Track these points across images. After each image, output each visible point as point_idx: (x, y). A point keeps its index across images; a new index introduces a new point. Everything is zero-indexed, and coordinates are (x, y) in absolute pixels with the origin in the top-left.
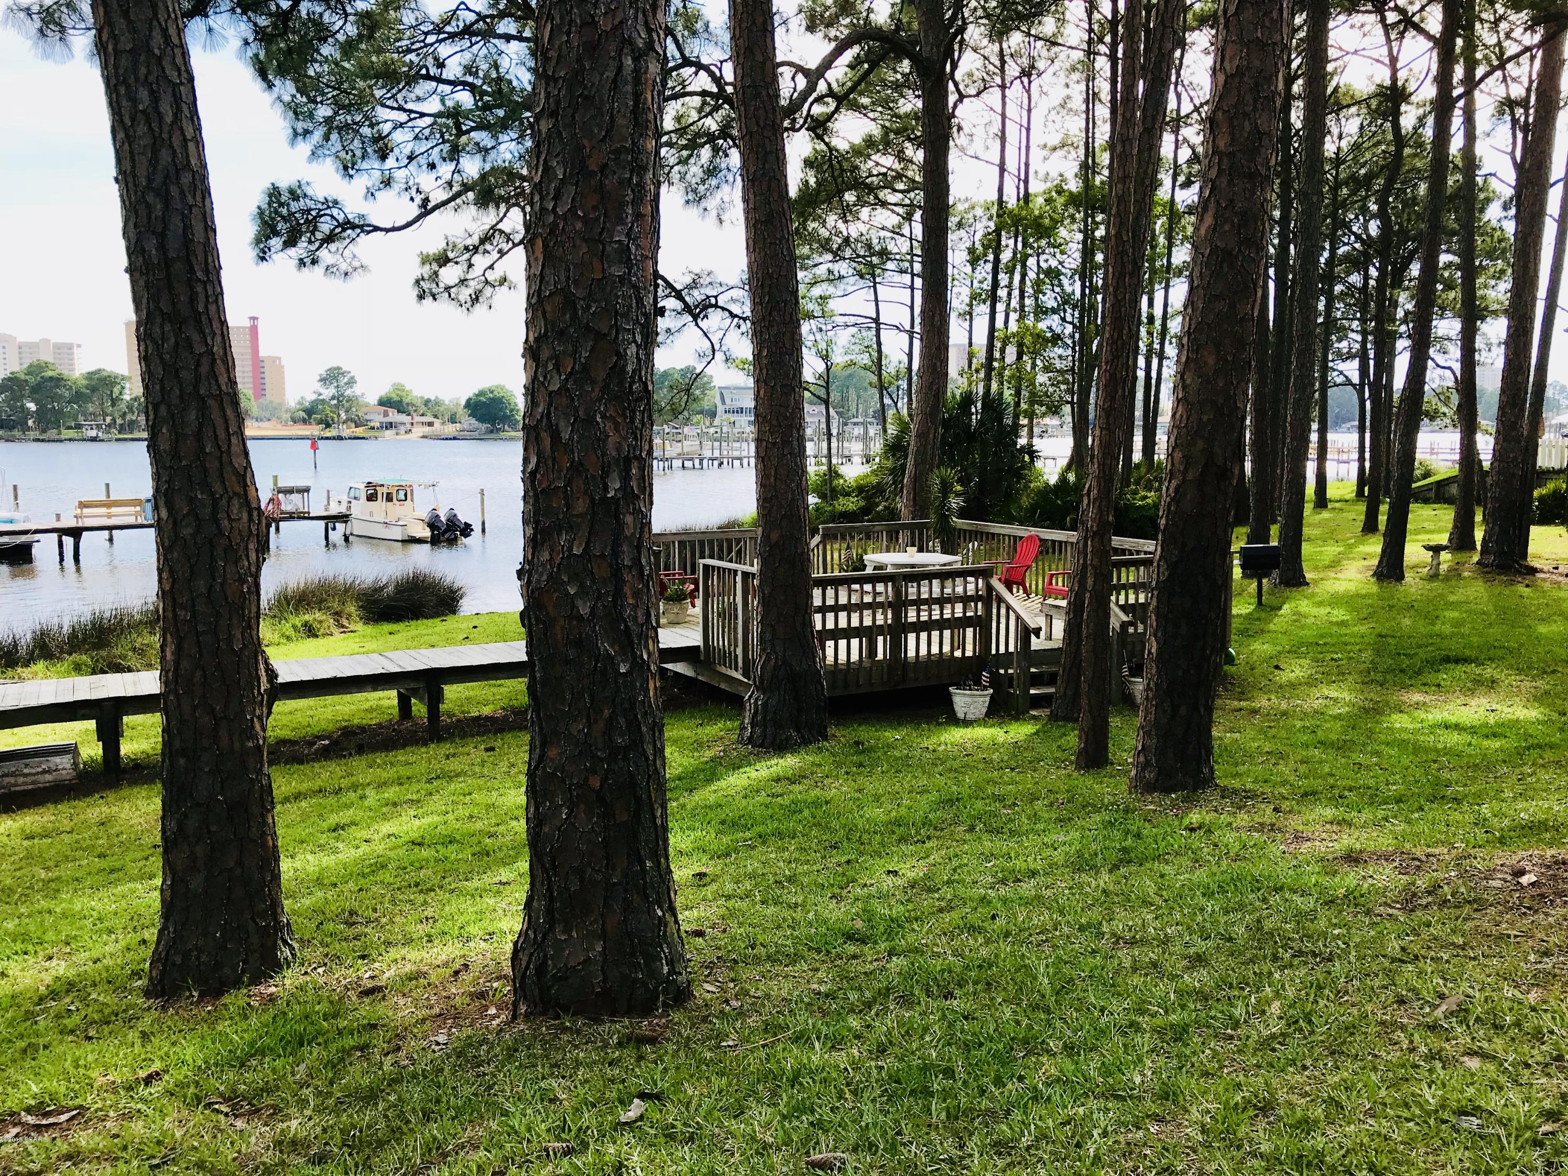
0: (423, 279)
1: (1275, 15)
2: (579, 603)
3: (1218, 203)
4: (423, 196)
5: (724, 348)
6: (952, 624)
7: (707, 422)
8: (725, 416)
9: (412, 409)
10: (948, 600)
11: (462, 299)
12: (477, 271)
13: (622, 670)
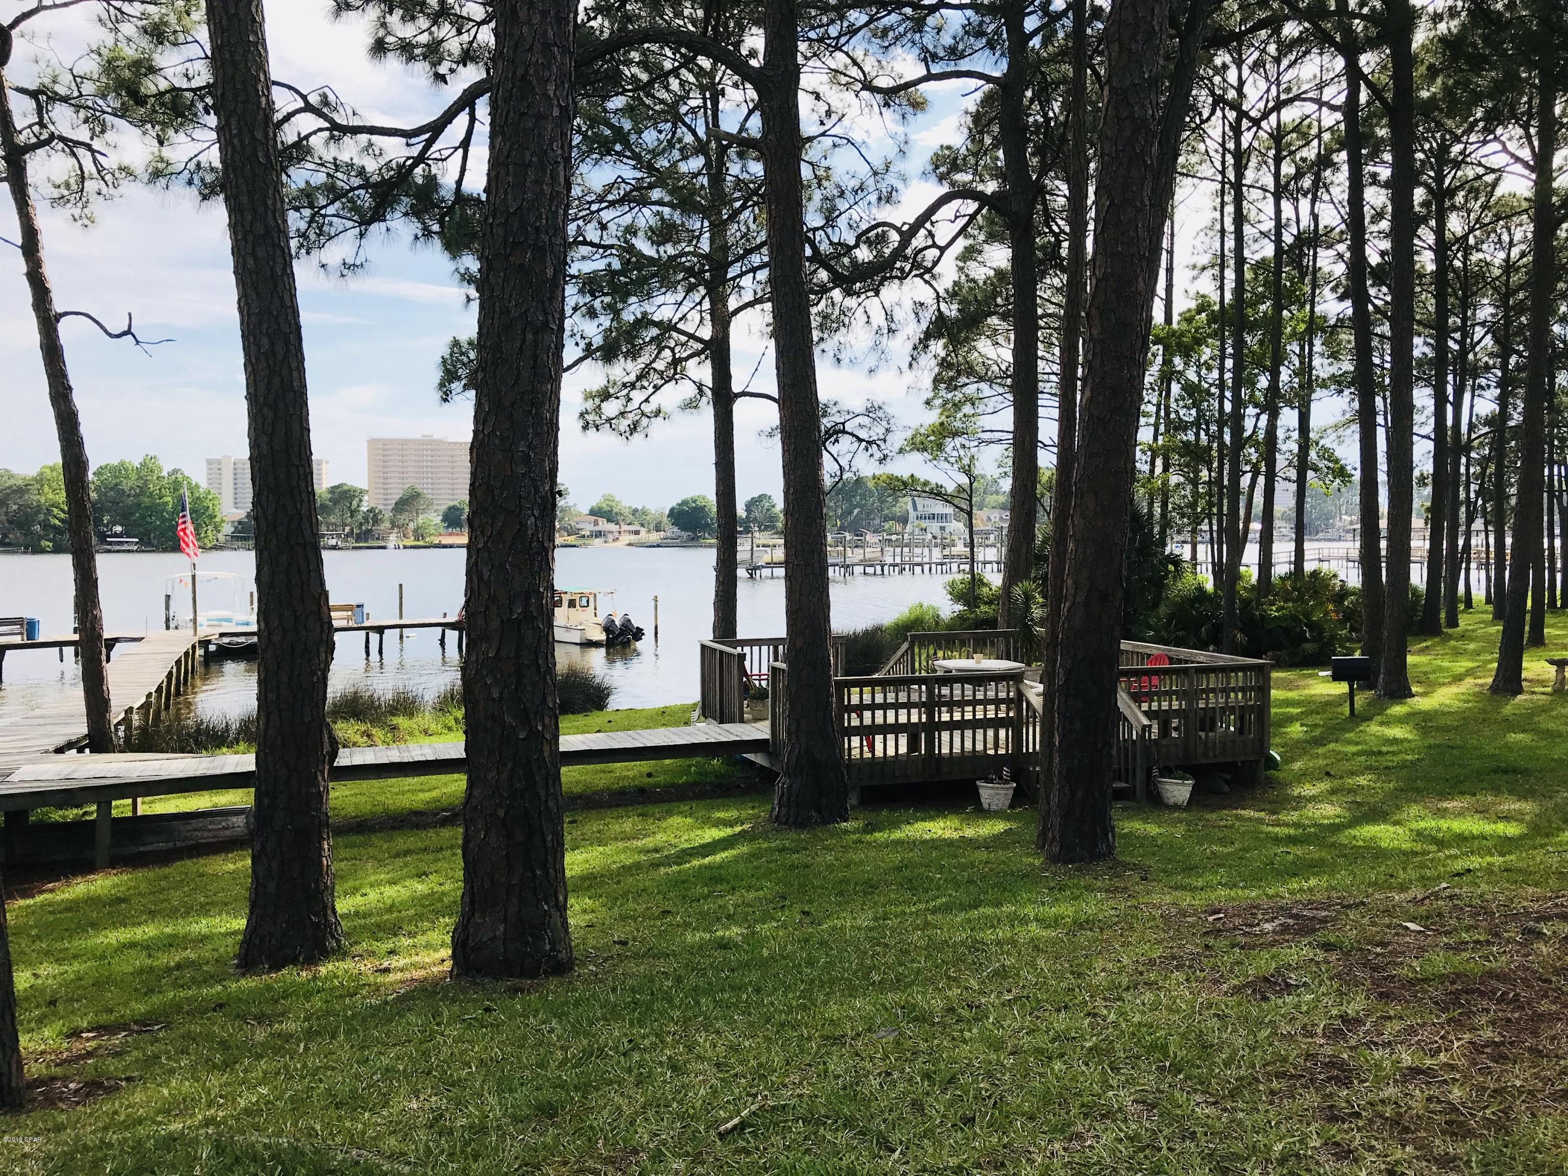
0: (587, 412)
1: (1132, 234)
2: (493, 690)
3: (1093, 378)
4: (587, 341)
5: (853, 469)
6: (985, 724)
7: (899, 528)
8: (916, 523)
9: (620, 518)
10: (980, 702)
11: (622, 429)
12: (634, 404)
13: (521, 736)
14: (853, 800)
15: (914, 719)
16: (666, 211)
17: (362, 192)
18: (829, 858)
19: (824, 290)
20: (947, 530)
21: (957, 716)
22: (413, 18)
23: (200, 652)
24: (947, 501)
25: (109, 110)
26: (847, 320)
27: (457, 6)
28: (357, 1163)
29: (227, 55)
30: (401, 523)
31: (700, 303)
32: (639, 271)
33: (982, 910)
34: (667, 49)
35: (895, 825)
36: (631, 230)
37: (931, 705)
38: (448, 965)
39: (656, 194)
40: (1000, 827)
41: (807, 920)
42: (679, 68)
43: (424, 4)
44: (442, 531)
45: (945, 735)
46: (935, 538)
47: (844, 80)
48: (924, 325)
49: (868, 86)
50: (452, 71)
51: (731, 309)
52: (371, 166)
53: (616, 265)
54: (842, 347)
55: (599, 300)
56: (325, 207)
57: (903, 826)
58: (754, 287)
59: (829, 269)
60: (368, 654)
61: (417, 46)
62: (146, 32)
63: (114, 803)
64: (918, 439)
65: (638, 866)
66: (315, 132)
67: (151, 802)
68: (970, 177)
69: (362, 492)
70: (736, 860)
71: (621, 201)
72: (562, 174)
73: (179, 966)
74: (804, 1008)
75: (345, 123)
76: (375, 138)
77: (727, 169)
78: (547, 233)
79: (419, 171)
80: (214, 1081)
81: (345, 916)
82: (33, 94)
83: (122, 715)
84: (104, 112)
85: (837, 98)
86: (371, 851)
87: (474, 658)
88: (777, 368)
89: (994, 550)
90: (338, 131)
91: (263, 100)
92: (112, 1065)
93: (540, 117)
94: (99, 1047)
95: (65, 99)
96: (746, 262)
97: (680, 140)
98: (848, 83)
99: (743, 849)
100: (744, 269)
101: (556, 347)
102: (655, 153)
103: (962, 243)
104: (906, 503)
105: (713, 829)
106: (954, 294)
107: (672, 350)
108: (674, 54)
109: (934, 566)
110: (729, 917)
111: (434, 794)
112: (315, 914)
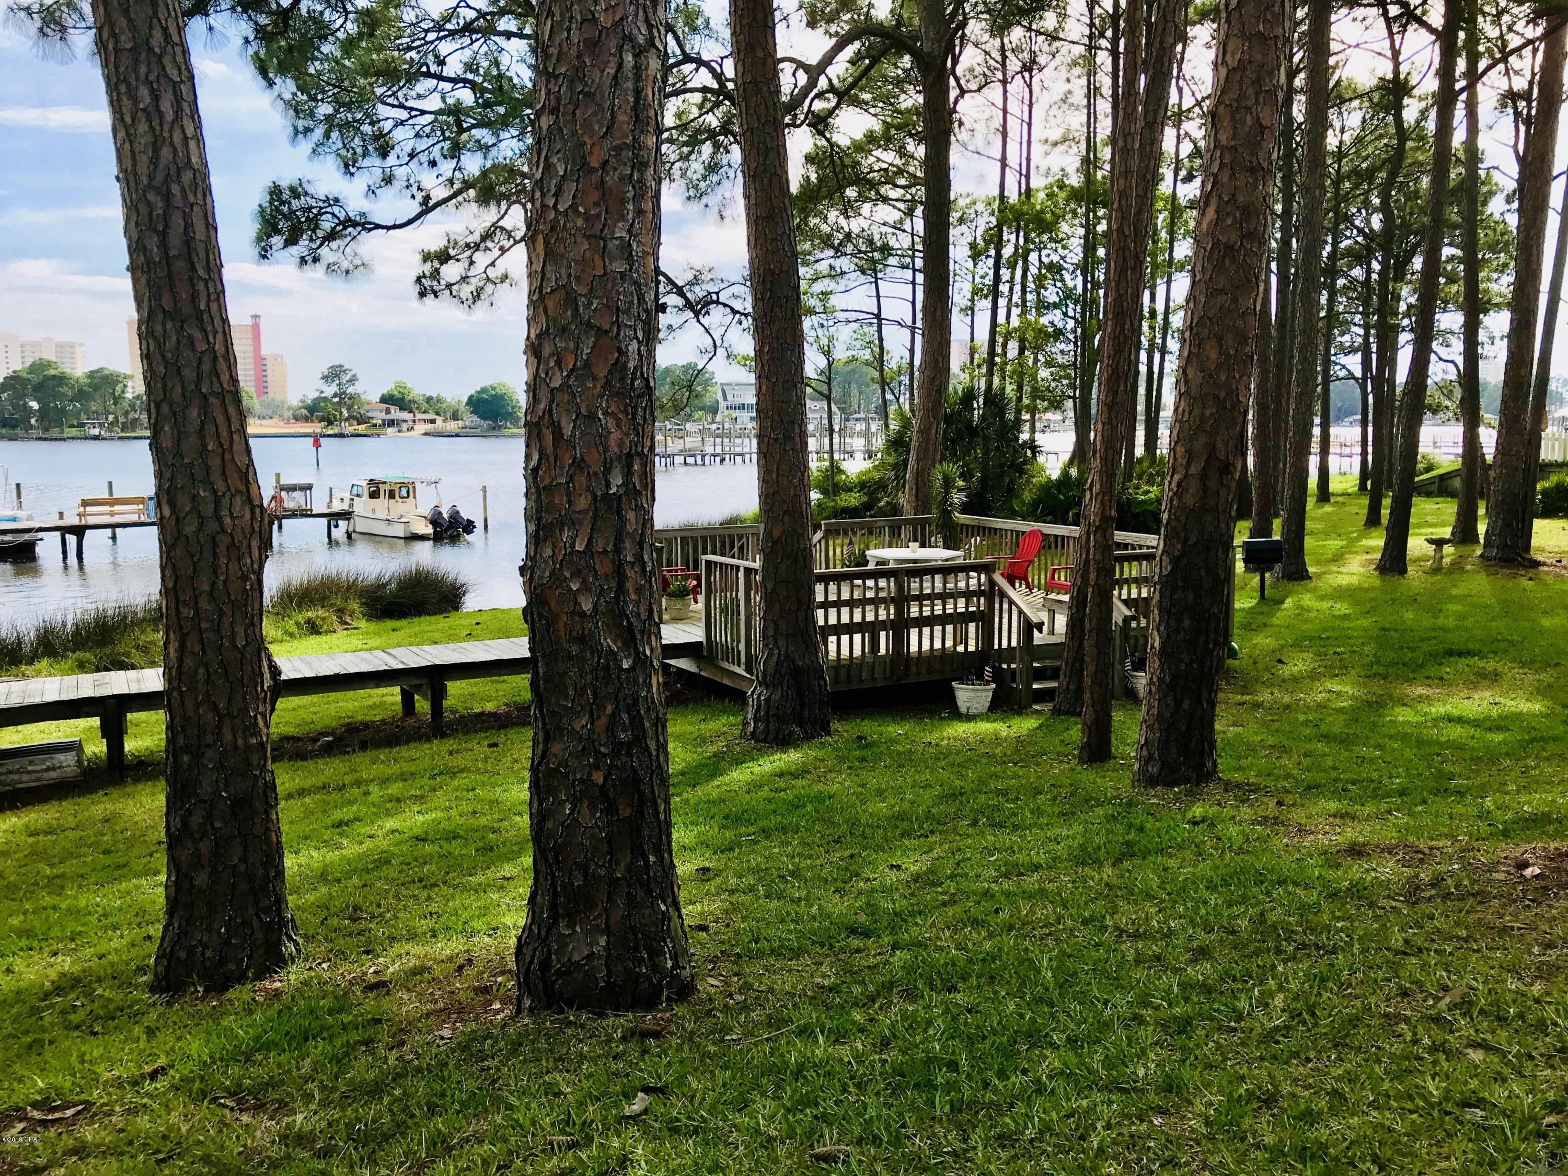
0: (424, 276)
3: (1220, 197)
4: (424, 194)
5: (725, 345)
6: (955, 619)
7: (711, 417)
8: (727, 412)
9: (414, 406)
10: (950, 595)
11: (464, 296)
12: (479, 268)
13: (625, 666)
15: (882, 615)
21: (926, 612)
36: (473, 67)
37: (900, 600)
45: (914, 633)
69: (126, 377)
71: (461, 32)
104: (716, 393)
112: (267, 911)
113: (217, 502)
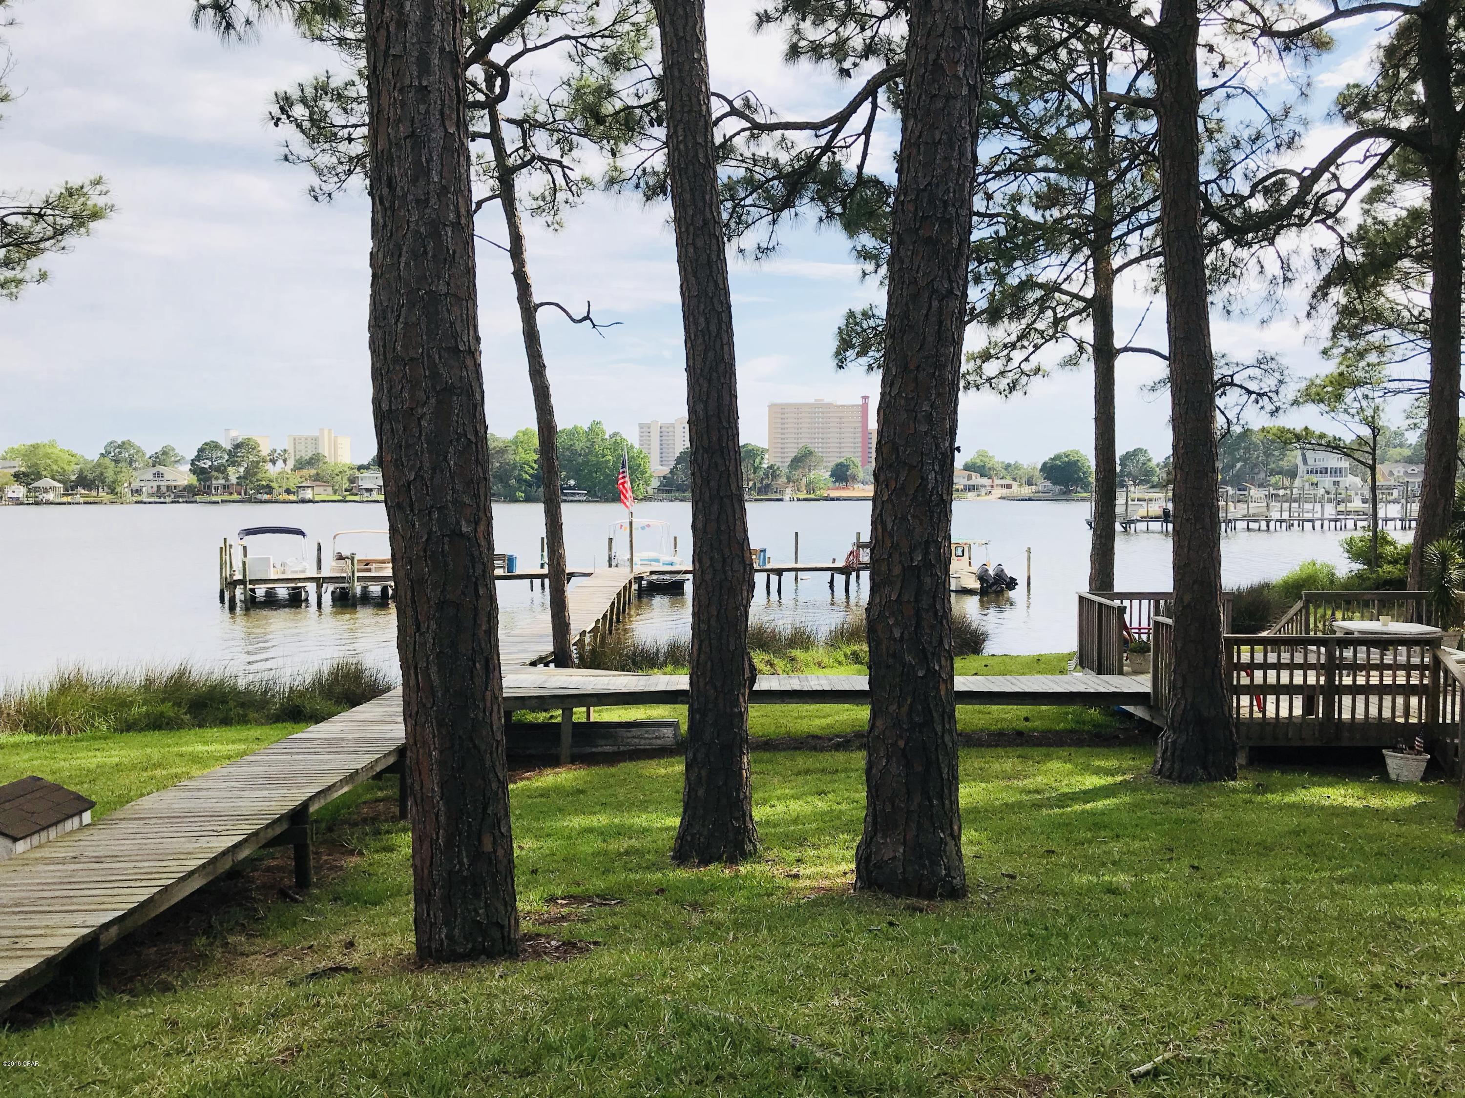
2: (895, 630)
5: (1242, 422)
6: (1394, 690)
7: (1287, 482)
8: (1306, 477)
9: (993, 473)
10: (1389, 667)
11: (1002, 387)
12: (1015, 364)
13: (920, 675)
14: (1241, 760)
15: (1312, 680)
16: (1052, 176)
17: (776, 182)
18: (1218, 815)
19: (1214, 241)
20: (1342, 485)
21: (1361, 681)
22: (823, 21)
23: (635, 587)
24: (1346, 454)
25: (575, 131)
26: (1238, 272)
27: (862, 6)
28: (793, 1047)
29: (676, 73)
30: (796, 477)
31: (1085, 263)
32: (1025, 237)
33: (1398, 885)
34: (1055, 20)
35: (1289, 788)
36: (1016, 198)
37: (1331, 667)
38: (851, 878)
39: (1041, 162)
40: (1411, 800)
41: (1198, 875)
42: (1068, 39)
43: (832, 7)
44: (831, 485)
45: (1347, 700)
46: (1328, 493)
47: (1239, 28)
48: (1325, 270)
49: (1267, 31)
50: (855, 65)
51: (1115, 266)
52: (784, 158)
53: (1003, 233)
54: (1232, 299)
55: (983, 266)
56: (744, 199)
57: (1298, 790)
58: (1140, 244)
59: (1222, 220)
60: (768, 592)
61: (825, 47)
62: (607, 62)
63: (575, 710)
64: (1313, 390)
65: (1020, 805)
66: (738, 133)
67: (600, 711)
68: (1382, 115)
69: (764, 451)
70: (1118, 808)
71: (1006, 172)
72: (969, 149)
73: (627, 853)
74: (1209, 963)
75: (763, 122)
76: (790, 134)
77: (1113, 131)
78: (954, 205)
79: (825, 159)
80: (665, 955)
81: (759, 823)
82: (519, 123)
83: (578, 637)
84: (572, 133)
85: (1230, 47)
86: (779, 768)
87: (877, 600)
88: (1168, 322)
89: (1398, 507)
90: (758, 129)
91: (704, 108)
92: (582, 929)
93: (950, 97)
94: (570, 914)
95: (543, 126)
96: (1133, 219)
97: (1068, 107)
98: (1245, 31)
99: (1126, 799)
100: (1131, 227)
101: (959, 313)
102: (1042, 122)
103: (1369, 185)
104: (1296, 457)
105: (1094, 777)
106: (1361, 236)
107: (1054, 310)
108: (1062, 25)
109: (1326, 523)
110: (1114, 863)
111: (829, 720)
112: (737, 820)
113: (724, 560)
